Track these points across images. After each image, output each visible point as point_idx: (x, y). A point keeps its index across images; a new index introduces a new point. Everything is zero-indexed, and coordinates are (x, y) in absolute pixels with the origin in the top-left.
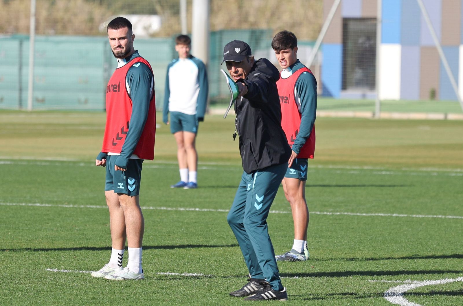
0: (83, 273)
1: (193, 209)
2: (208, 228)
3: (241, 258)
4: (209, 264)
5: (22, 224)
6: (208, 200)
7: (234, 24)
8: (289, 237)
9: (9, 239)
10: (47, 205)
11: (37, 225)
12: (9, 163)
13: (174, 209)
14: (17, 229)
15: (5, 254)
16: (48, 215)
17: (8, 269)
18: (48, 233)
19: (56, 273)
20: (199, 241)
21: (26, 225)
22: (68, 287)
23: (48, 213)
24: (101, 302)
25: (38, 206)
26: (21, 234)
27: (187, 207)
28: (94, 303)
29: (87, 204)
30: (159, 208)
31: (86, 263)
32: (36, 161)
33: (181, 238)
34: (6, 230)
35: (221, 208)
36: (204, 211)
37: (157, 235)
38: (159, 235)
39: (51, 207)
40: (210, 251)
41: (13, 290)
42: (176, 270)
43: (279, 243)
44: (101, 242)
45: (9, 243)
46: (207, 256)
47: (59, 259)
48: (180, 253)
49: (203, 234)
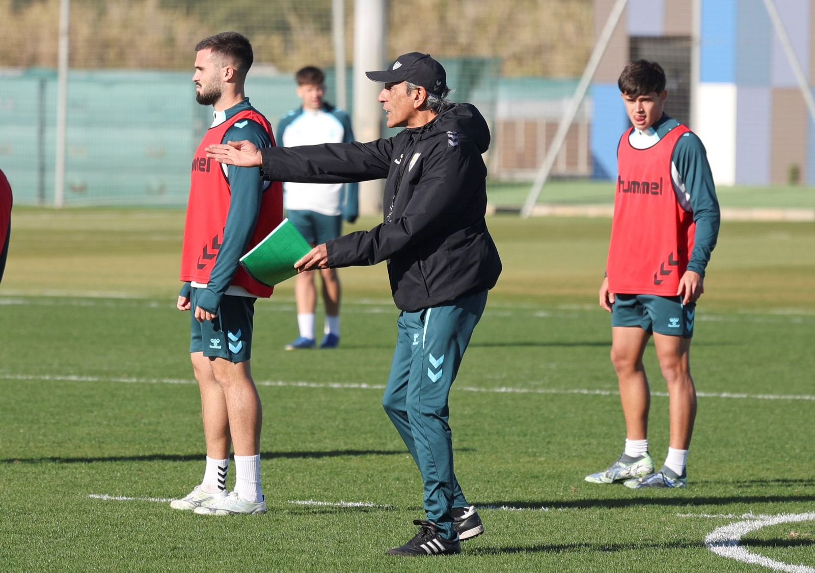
0: (156, 503)
1: (357, 386)
4: (386, 486)
5: (43, 414)
6: (381, 369)
8: (531, 436)
9: (22, 441)
10: (90, 379)
11: (72, 414)
12: (20, 302)
13: (322, 385)
14: (35, 422)
15: (13, 468)
16: (91, 396)
17: (19, 495)
18: (92, 430)
19: (107, 502)
20: (367, 444)
21: (52, 415)
22: (128, 528)
23: (92, 393)
24: (188, 554)
25: (74, 381)
26: (42, 431)
27: (344, 381)
28: (175, 556)
29: (163, 376)
30: (294, 384)
31: (161, 485)
32: (69, 299)
33: (335, 438)
34: (16, 425)
36: (377, 389)
37: (290, 433)
38: (294, 434)
39: (96, 383)
40: (387, 461)
41: (28, 534)
42: (325, 497)
43: (513, 446)
44: (189, 447)
45: (21, 447)
46: (381, 472)
47: (111, 478)
48: (332, 466)
49: (374, 431)
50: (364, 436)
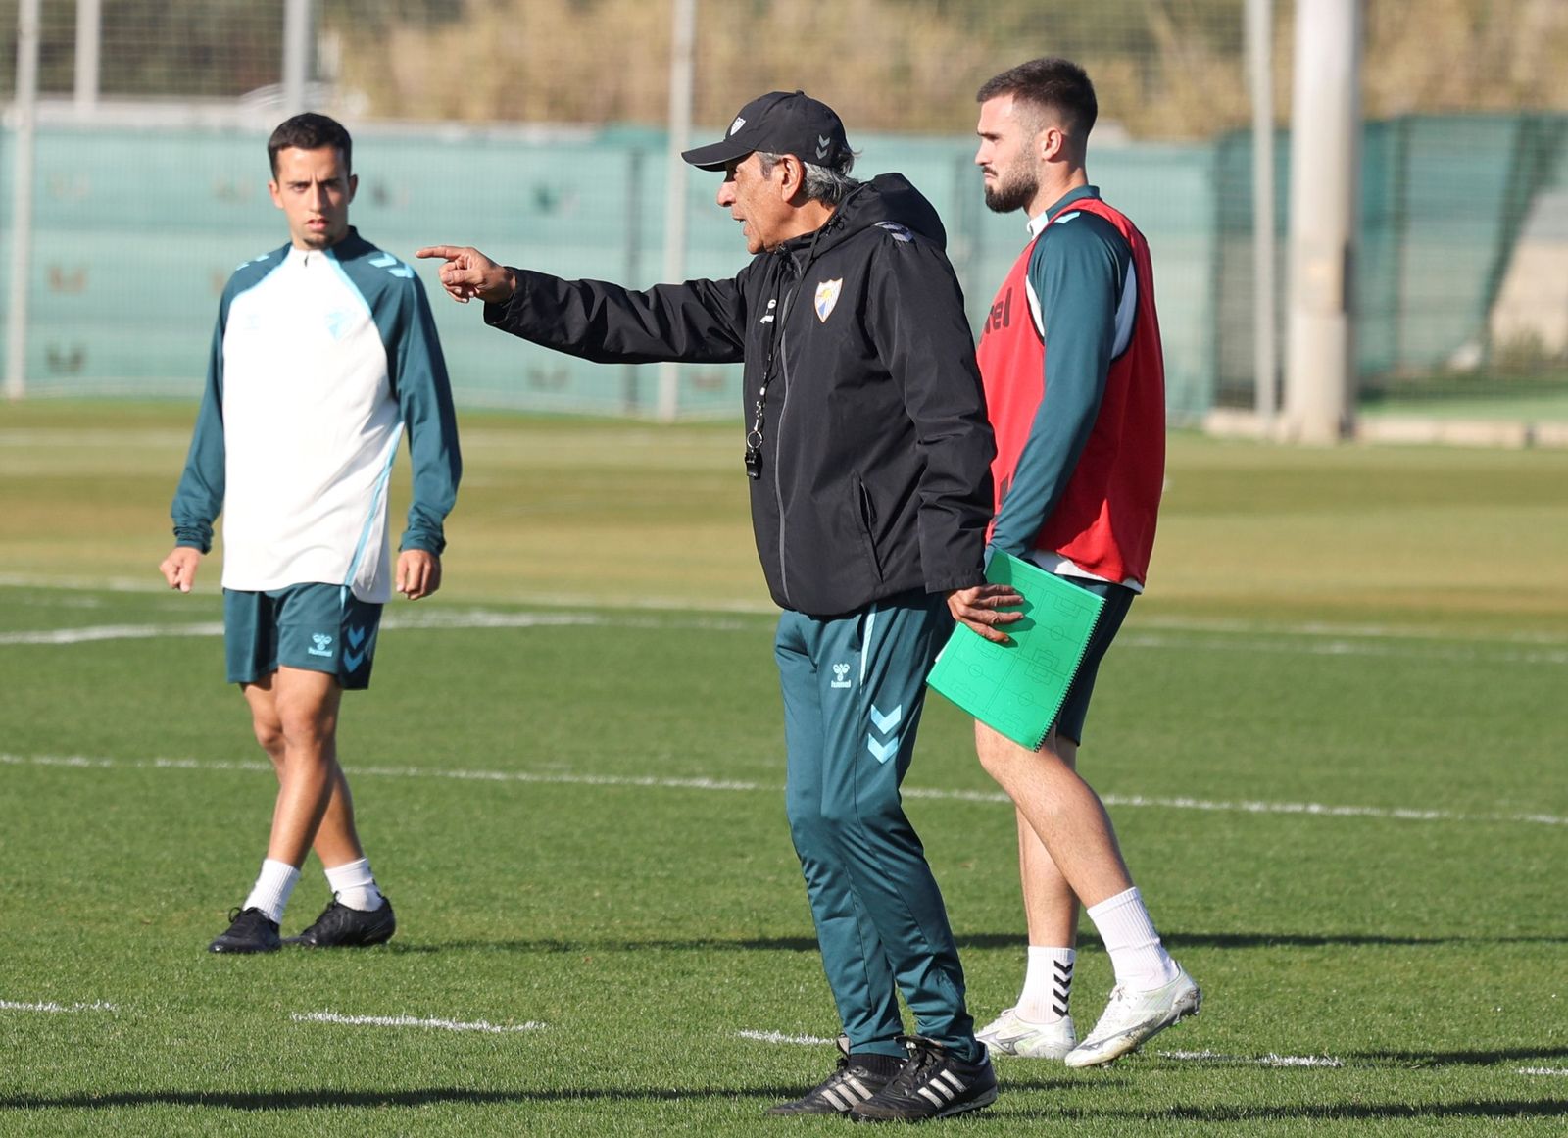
1: (1298, 808)
2: (1359, 880)
3: (1486, 1001)
4: (1365, 1022)
5: (642, 858)
6: (1355, 772)
7: (1455, 90)
9: (596, 914)
10: (738, 785)
11: (702, 859)
12: (588, 620)
13: (1226, 805)
14: (625, 875)
15: (580, 973)
16: (741, 823)
17: (593, 1029)
18: (744, 894)
19: (777, 1047)
21: (660, 860)
23: (742, 814)
25: (704, 790)
26: (640, 895)
27: (1274, 797)
30: (1166, 802)
32: (691, 614)
33: (1256, 918)
34: (584, 880)
35: (1407, 805)
36: (1342, 816)
37: (1160, 907)
38: (1169, 908)
39: (752, 793)
40: (1366, 969)
41: (614, 1113)
42: (1237, 1044)
45: (595, 929)
46: (1354, 993)
47: (786, 997)
48: (1251, 977)
49: (1338, 904)
50: (1317, 915)
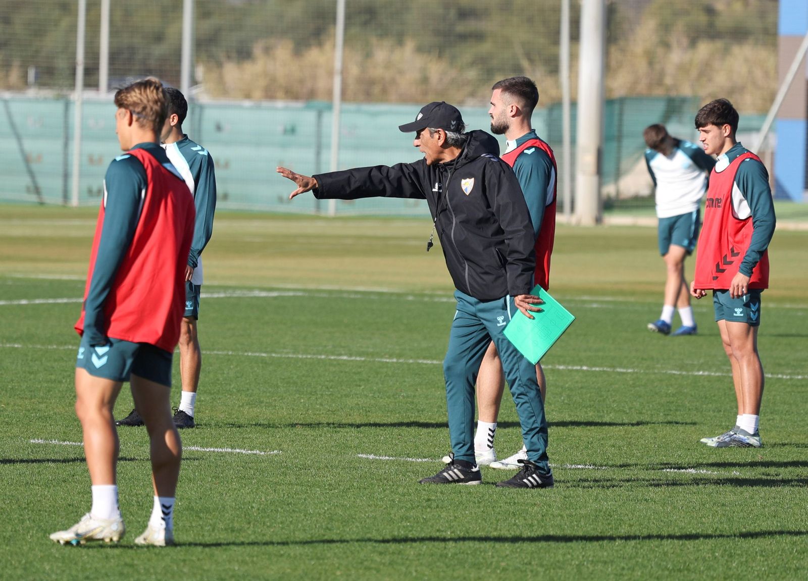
0: (413, 462)
1: (579, 368)
2: (601, 396)
3: (651, 443)
4: (603, 451)
5: (320, 387)
6: (601, 354)
7: (642, 87)
8: (724, 411)
9: (302, 409)
10: (358, 359)
11: (344, 387)
12: (300, 294)
13: (550, 367)
14: (313, 393)
15: (295, 431)
16: (359, 373)
17: (301, 453)
18: (360, 401)
19: (372, 461)
20: (587, 417)
21: (327, 388)
22: (390, 483)
23: (359, 370)
24: (440, 505)
25: (345, 360)
26: (319, 401)
27: (568, 364)
28: (429, 507)
29: (418, 358)
31: (417, 447)
32: (341, 292)
33: (561, 411)
34: (297, 395)
35: (621, 367)
36: (595, 371)
39: (364, 361)
40: (604, 431)
41: (308, 486)
43: (709, 420)
44: (440, 416)
45: (302, 414)
46: (599, 440)
47: (376, 441)
48: (559, 433)
49: (593, 405)
50: (585, 410)
